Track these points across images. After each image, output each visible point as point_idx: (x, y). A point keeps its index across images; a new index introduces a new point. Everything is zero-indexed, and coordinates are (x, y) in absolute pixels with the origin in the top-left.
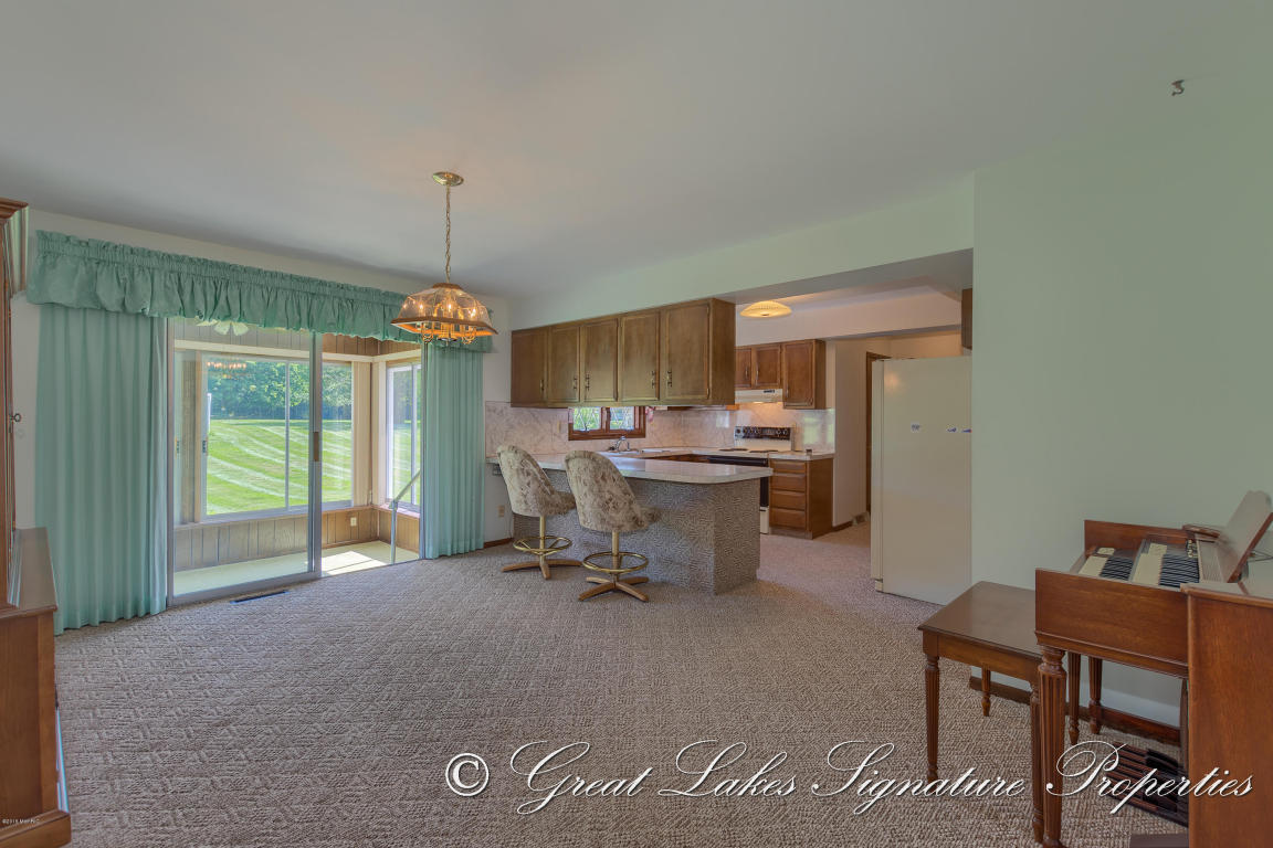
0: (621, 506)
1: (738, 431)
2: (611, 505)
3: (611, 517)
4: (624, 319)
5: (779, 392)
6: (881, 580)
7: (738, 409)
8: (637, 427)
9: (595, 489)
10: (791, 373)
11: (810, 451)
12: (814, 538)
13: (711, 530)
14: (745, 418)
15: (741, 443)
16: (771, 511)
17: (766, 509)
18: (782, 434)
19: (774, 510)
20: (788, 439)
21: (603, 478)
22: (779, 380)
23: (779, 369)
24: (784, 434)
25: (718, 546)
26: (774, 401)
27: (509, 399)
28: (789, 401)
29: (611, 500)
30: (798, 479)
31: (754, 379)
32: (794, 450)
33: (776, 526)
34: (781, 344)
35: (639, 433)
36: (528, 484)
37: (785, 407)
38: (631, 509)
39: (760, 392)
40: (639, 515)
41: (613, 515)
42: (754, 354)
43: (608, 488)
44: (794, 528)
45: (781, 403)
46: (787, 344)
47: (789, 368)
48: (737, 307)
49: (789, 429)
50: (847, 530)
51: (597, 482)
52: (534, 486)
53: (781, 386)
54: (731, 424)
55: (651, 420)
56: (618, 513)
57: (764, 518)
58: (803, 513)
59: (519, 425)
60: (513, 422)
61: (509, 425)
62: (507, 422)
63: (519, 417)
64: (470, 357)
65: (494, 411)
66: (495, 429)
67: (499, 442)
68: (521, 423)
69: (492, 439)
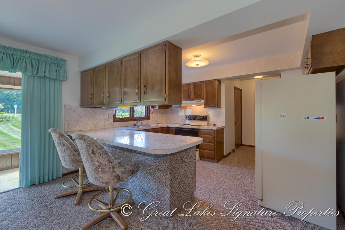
0: (107, 170)
1: (186, 117)
2: (100, 169)
3: (101, 178)
4: (124, 60)
5: (202, 101)
6: (262, 200)
7: (186, 109)
8: (147, 116)
9: (89, 159)
10: (207, 94)
11: (215, 125)
12: (217, 162)
13: (168, 178)
14: (189, 112)
15: (188, 122)
16: (200, 150)
17: (198, 150)
18: (203, 118)
19: (201, 150)
20: (206, 120)
21: (93, 152)
22: (202, 96)
23: (202, 92)
24: (204, 118)
25: (172, 187)
26: (200, 105)
27: (79, 103)
28: (206, 105)
29: (99, 166)
30: (212, 138)
31: (192, 96)
32: (208, 125)
33: (202, 157)
34: (203, 82)
35: (147, 118)
36: (64, 151)
37: (205, 107)
38: (114, 171)
39: (195, 101)
40: (120, 175)
41: (102, 175)
42: (192, 86)
43: (97, 159)
44: (209, 158)
45: (203, 106)
46: (206, 82)
47: (206, 91)
48: (183, 51)
49: (206, 116)
50: (229, 156)
51: (90, 155)
52: (68, 151)
53: (203, 99)
54: (184, 114)
55: (152, 113)
56: (105, 174)
57: (197, 154)
58: (213, 152)
59: (85, 116)
60: (82, 114)
61: (79, 116)
62: (78, 115)
63: (86, 112)
64: (53, 82)
65: (70, 110)
66: (71, 118)
67: (73, 124)
68: (87, 115)
69: (68, 123)
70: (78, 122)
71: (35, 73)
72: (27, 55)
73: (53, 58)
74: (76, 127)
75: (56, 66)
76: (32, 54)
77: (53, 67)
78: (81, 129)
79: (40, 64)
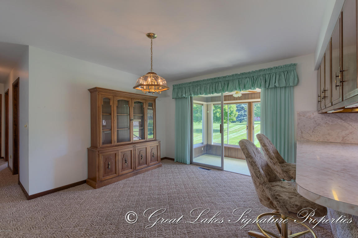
59: (326, 124)
60: (321, 122)
61: (316, 124)
62: (314, 122)
63: (326, 119)
64: (283, 90)
65: (304, 116)
66: (304, 126)
67: (307, 133)
68: (328, 122)
69: (302, 131)
70: (315, 131)
71: (267, 85)
72: (262, 73)
73: (282, 67)
74: (311, 136)
75: (286, 74)
76: (265, 70)
77: (283, 75)
78: (319, 140)
79: (272, 76)
